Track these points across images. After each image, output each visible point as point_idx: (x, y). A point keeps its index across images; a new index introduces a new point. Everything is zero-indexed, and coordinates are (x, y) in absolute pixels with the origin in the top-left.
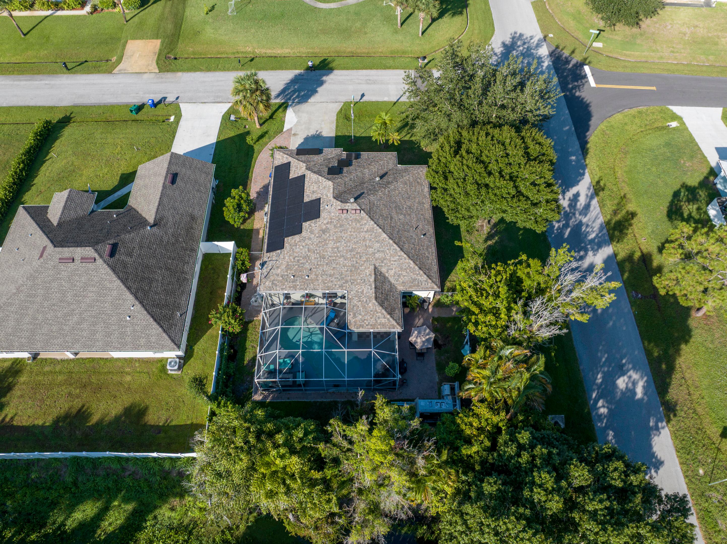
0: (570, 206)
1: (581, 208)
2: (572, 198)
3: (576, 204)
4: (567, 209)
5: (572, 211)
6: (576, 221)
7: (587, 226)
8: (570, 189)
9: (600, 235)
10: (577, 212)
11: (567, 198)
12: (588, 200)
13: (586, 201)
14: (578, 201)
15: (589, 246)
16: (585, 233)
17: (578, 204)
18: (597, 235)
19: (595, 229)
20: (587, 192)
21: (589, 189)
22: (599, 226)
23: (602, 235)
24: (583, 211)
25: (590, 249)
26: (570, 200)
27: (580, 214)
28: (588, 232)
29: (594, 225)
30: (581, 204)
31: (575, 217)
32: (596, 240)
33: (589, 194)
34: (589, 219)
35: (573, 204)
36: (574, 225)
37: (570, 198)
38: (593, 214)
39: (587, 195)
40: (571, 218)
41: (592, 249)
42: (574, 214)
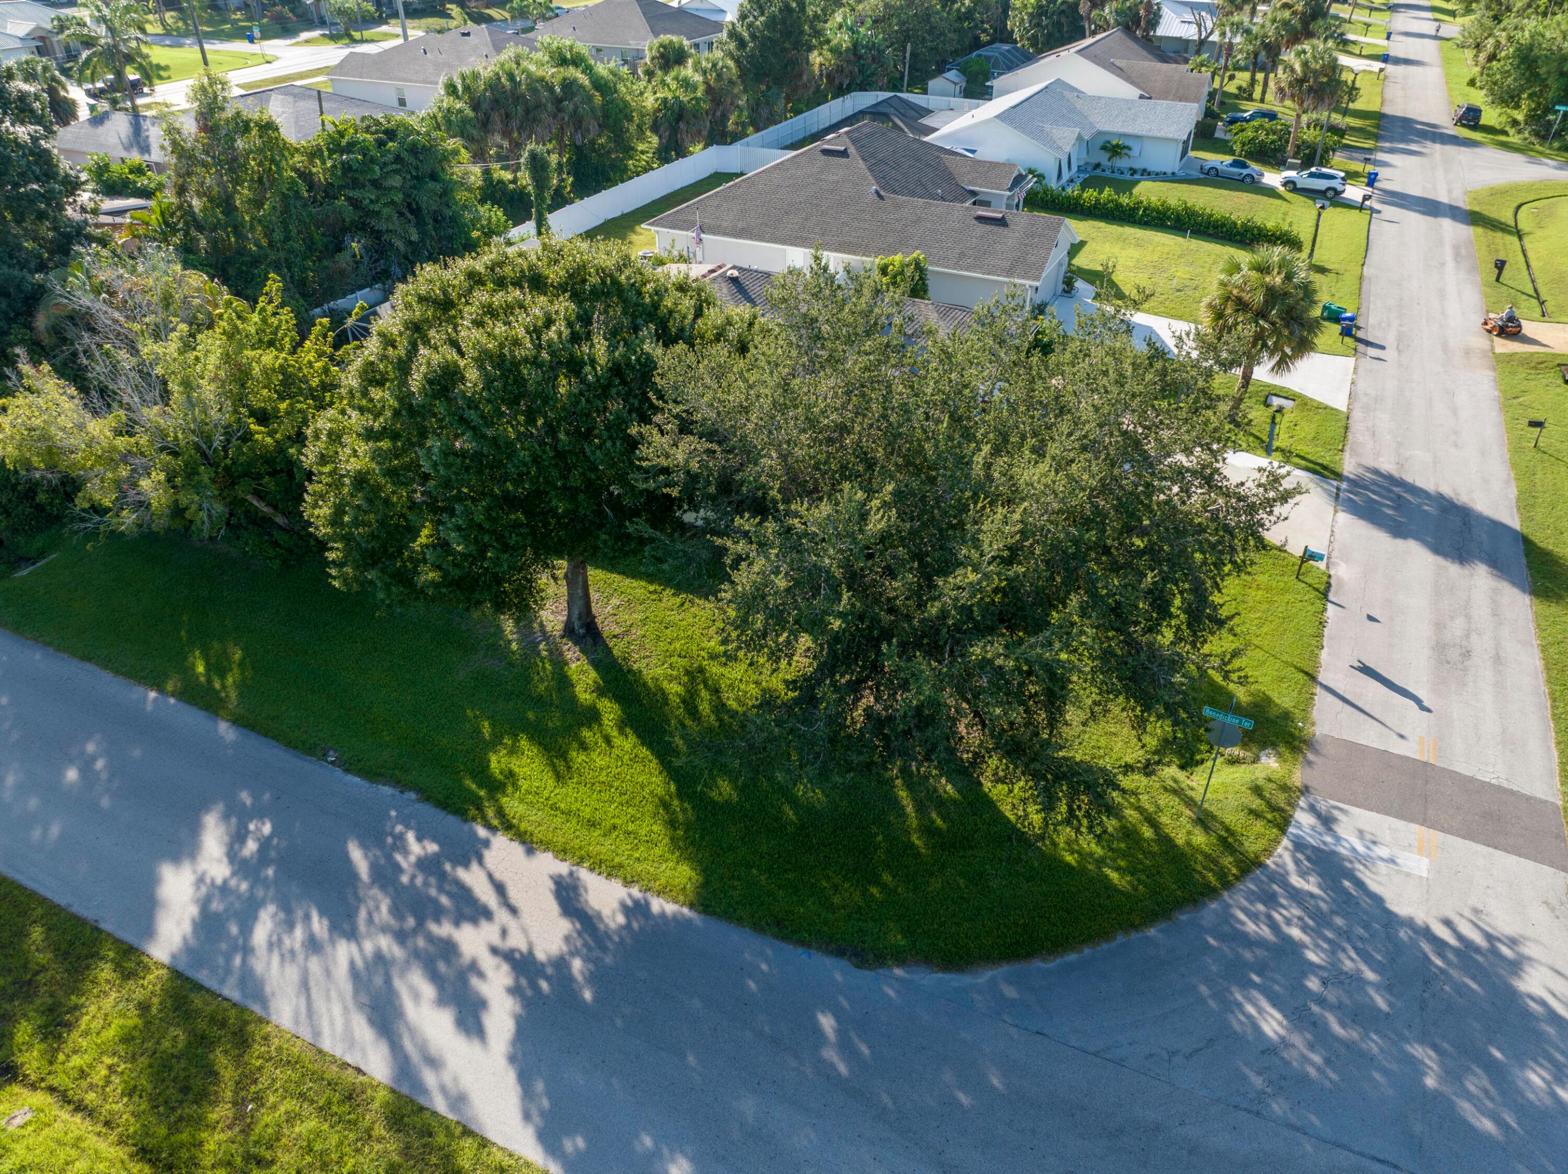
0: (449, 949)
1: (398, 983)
2: (474, 981)
3: (434, 977)
4: (444, 929)
5: (421, 942)
6: (370, 920)
7: (313, 945)
8: (518, 1009)
9: (237, 961)
10: (397, 952)
11: (488, 962)
12: (408, 1046)
13: (412, 1032)
14: (442, 1001)
15: (244, 886)
16: (300, 913)
17: (428, 991)
18: (247, 950)
19: (276, 959)
20: (447, 1078)
21: (459, 1100)
22: (268, 990)
23: (228, 971)
24: (378, 981)
25: (233, 883)
26: (474, 968)
27: (379, 957)
28: (290, 925)
29: (292, 973)
30: (416, 996)
31: (384, 929)
32: (234, 929)
33: (429, 1078)
34: (328, 973)
35: (442, 967)
36: (359, 900)
37: (481, 975)
38: (337, 1010)
39: (434, 1062)
40: (396, 911)
41: (224, 889)
42: (401, 937)
